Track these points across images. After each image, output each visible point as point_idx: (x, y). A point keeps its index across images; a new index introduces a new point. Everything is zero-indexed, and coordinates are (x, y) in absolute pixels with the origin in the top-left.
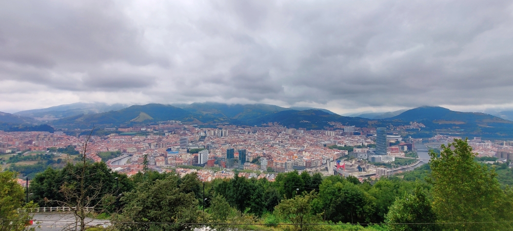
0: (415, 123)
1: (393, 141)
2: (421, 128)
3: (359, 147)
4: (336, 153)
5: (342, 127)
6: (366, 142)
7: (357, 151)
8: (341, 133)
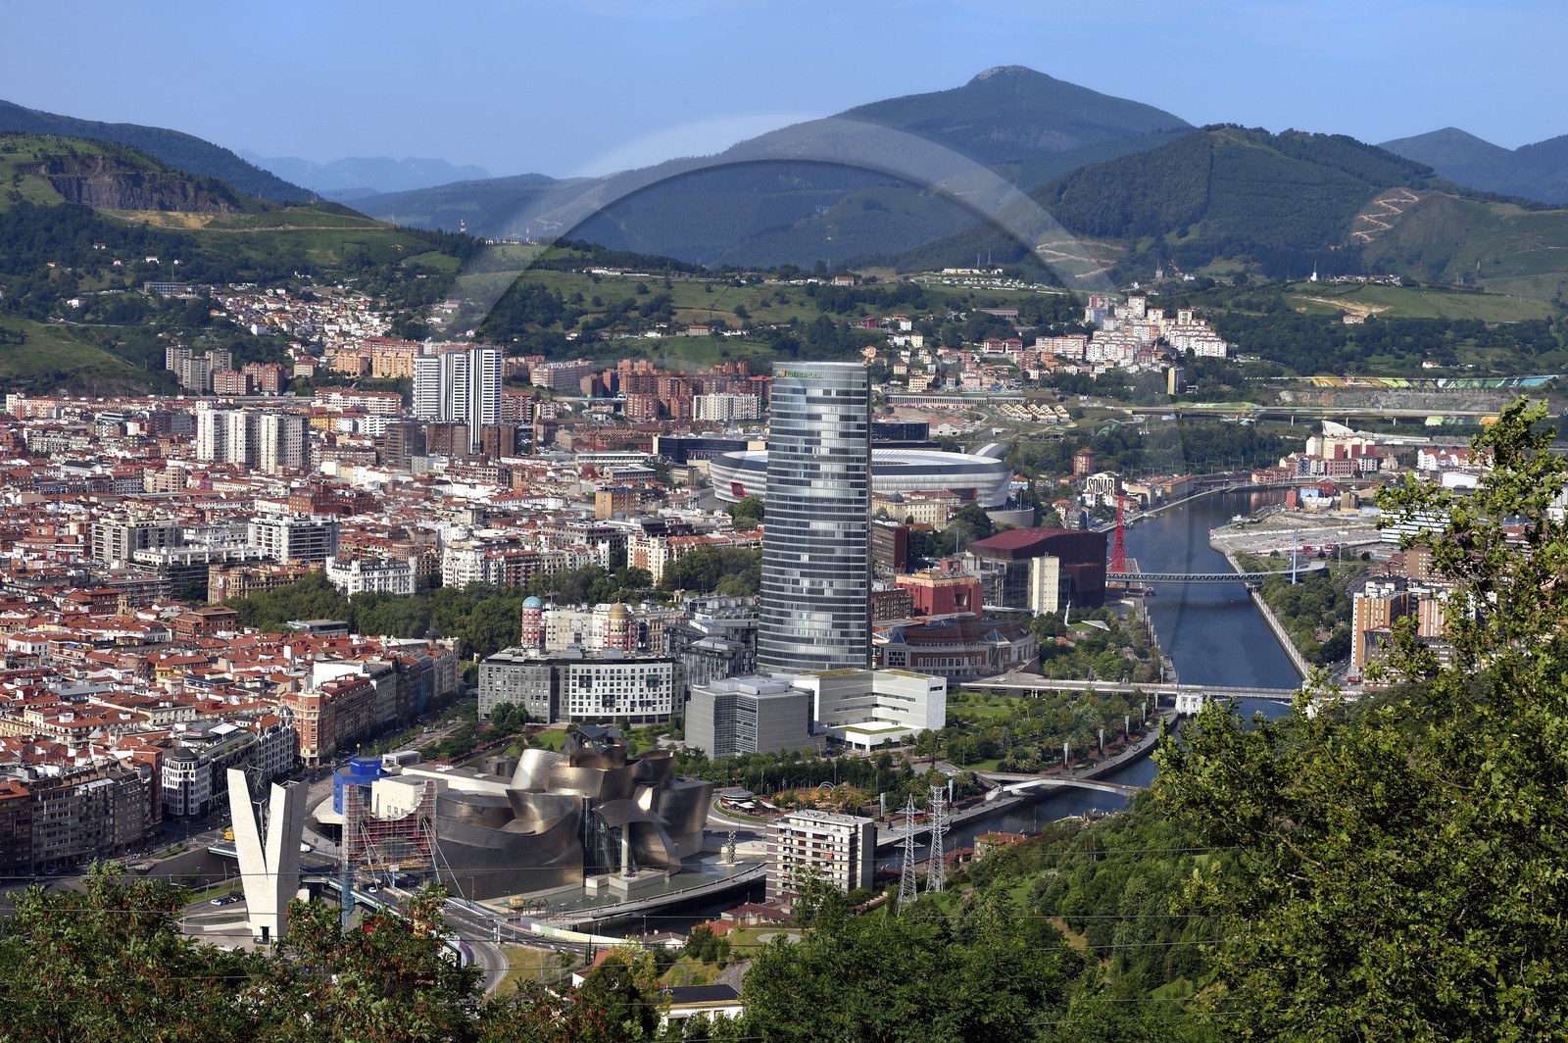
0: (1137, 305)
1: (928, 514)
2: (1185, 360)
3: (584, 590)
4: (327, 673)
5: (391, 362)
6: (655, 529)
7: (560, 644)
8: (372, 426)
